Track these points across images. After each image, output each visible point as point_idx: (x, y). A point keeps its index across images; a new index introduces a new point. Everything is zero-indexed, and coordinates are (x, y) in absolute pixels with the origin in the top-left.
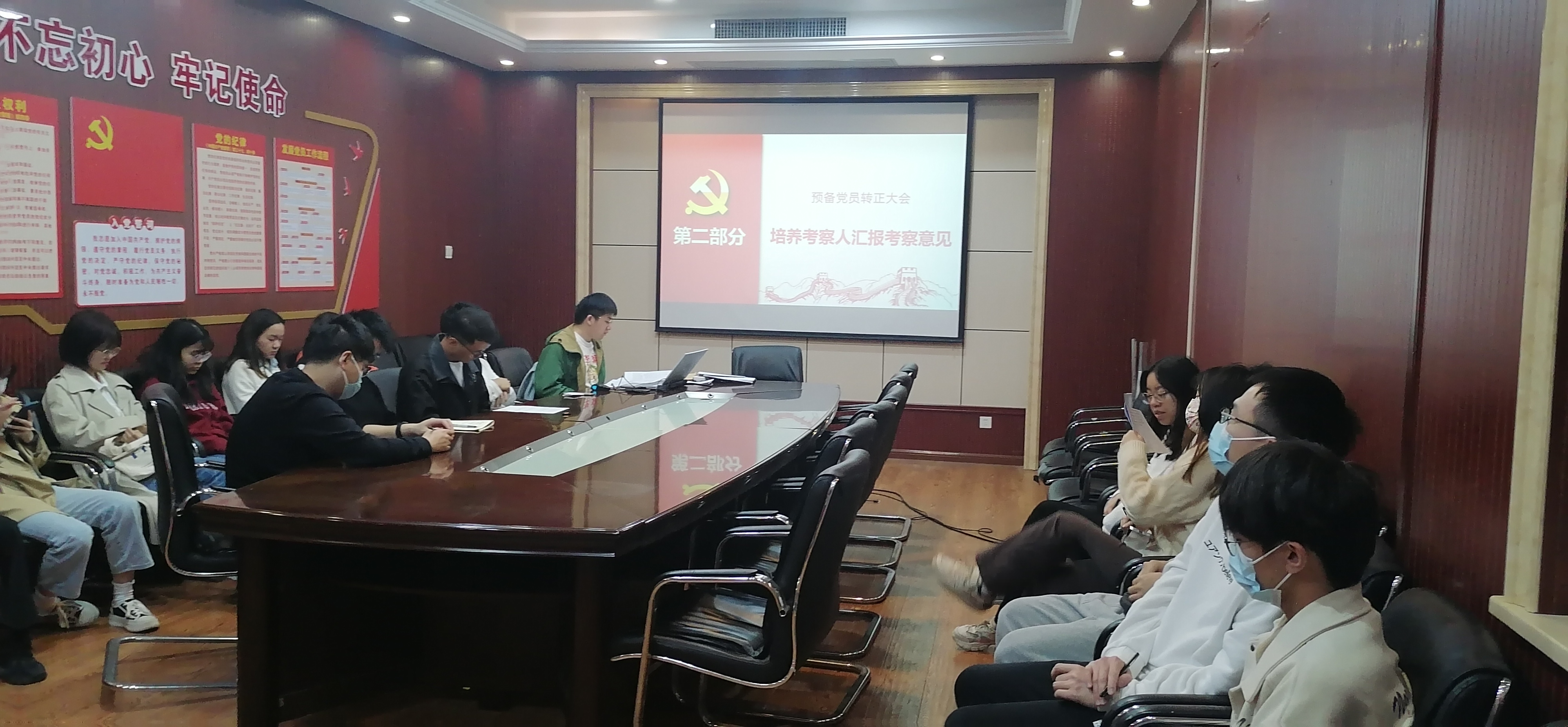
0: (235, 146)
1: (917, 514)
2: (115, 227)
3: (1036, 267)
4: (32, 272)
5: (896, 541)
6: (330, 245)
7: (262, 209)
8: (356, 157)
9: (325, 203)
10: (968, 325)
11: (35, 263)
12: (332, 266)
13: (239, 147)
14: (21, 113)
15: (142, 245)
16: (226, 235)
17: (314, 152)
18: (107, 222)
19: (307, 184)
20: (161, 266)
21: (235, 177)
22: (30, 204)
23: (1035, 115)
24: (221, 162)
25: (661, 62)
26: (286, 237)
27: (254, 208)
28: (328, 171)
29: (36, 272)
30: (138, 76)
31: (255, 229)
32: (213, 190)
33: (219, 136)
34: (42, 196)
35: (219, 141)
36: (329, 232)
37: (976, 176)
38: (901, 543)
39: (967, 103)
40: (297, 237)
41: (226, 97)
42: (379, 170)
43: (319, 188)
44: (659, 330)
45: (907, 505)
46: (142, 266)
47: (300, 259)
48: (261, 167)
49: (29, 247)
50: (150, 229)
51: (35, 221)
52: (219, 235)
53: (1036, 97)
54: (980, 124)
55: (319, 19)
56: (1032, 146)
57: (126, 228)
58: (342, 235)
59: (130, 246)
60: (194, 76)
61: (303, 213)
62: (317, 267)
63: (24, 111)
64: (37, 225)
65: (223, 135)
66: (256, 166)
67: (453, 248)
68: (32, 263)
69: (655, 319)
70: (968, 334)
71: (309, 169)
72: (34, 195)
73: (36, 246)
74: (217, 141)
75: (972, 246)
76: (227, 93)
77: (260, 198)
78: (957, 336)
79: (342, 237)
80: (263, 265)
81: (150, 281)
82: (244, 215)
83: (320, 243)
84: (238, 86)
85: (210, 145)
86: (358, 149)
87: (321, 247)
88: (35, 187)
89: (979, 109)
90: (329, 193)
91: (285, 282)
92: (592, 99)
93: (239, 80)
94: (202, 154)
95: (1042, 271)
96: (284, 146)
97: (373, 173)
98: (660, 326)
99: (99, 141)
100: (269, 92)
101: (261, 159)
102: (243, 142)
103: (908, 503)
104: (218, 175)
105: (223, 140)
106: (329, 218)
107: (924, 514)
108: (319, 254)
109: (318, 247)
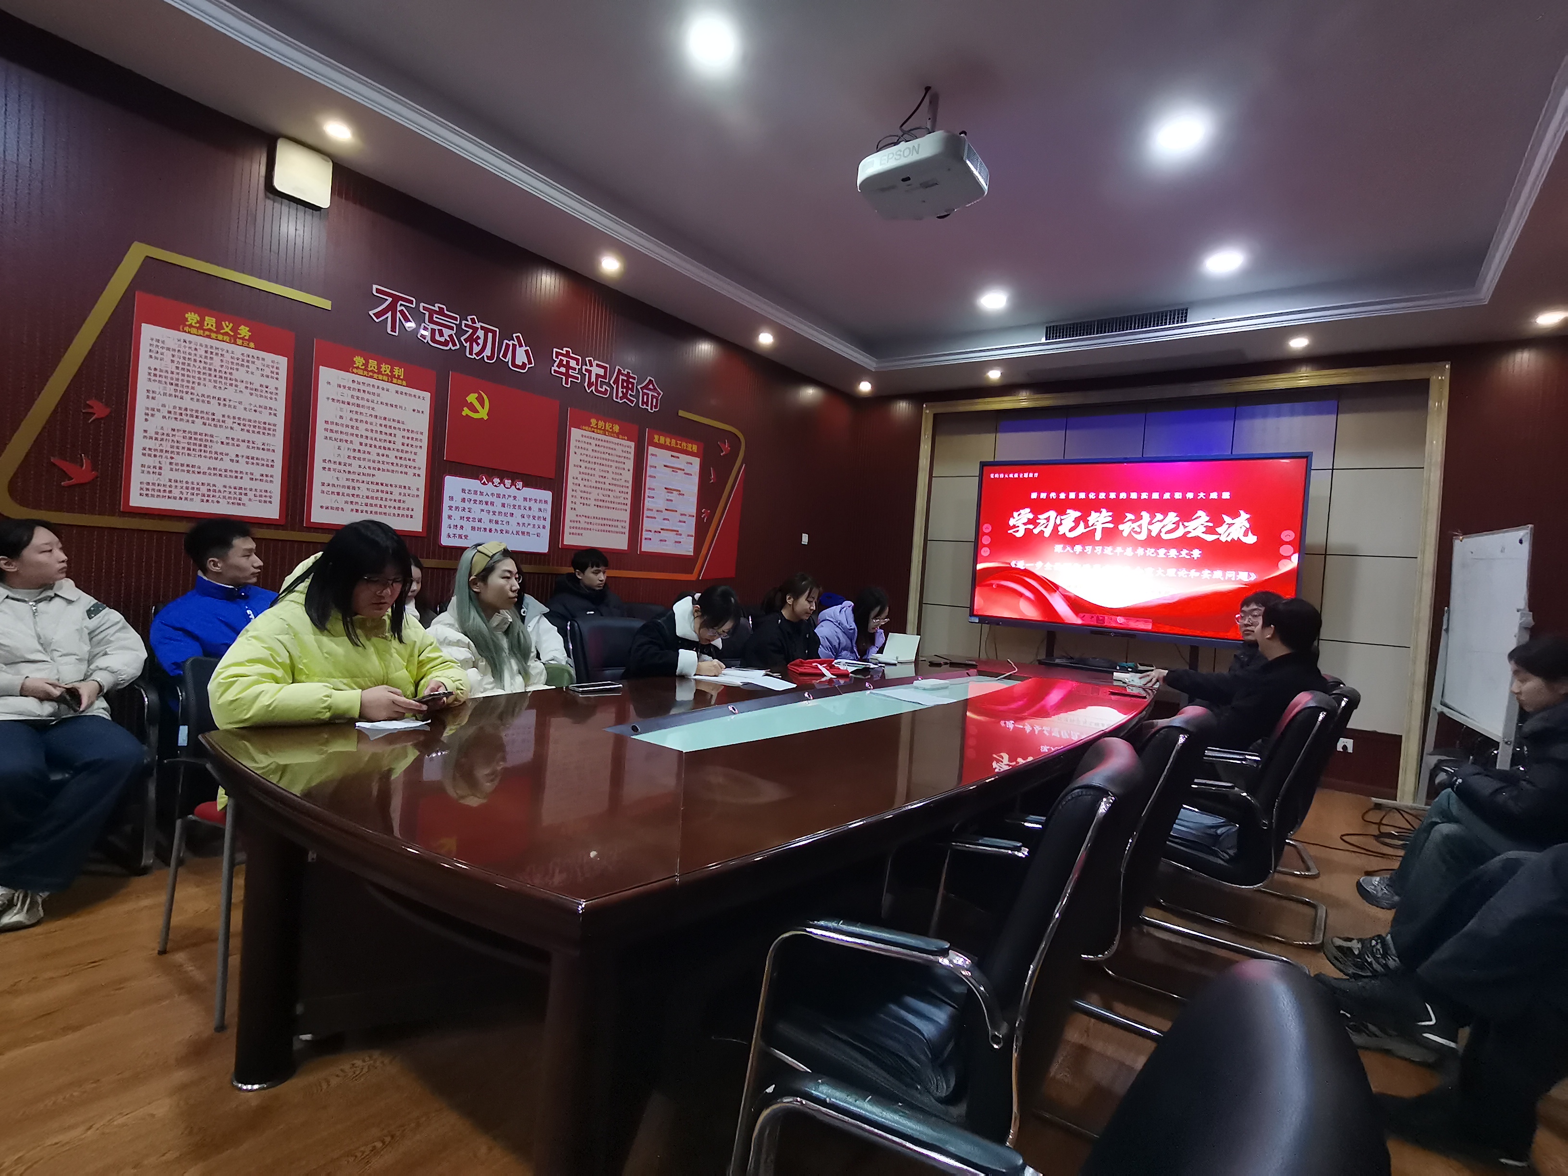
0: (607, 431)
2: (484, 484)
3: (1421, 575)
4: (396, 512)
6: (693, 522)
7: (630, 484)
8: (724, 453)
9: (691, 486)
11: (402, 505)
12: (693, 539)
13: (612, 432)
14: (399, 378)
15: (511, 501)
16: (593, 502)
17: (684, 444)
18: (477, 478)
19: (675, 469)
20: (526, 520)
21: (607, 456)
22: (399, 454)
24: (594, 442)
25: (993, 376)
26: (652, 510)
27: (622, 483)
28: (696, 461)
29: (401, 512)
30: (519, 362)
31: (622, 500)
32: (583, 465)
33: (593, 421)
34: (414, 450)
35: (593, 425)
36: (693, 511)
40: (661, 511)
41: (603, 390)
42: (744, 465)
46: (509, 518)
47: (662, 529)
48: (632, 450)
49: (396, 491)
50: (518, 489)
51: (404, 470)
52: (585, 502)
53: (1425, 383)
56: (1419, 442)
57: (496, 486)
59: (498, 502)
60: (575, 369)
61: (668, 492)
62: (678, 538)
63: (402, 377)
64: (406, 473)
65: (598, 421)
66: (629, 450)
67: (809, 536)
68: (397, 505)
71: (678, 458)
72: (405, 448)
73: (403, 491)
74: (591, 423)
76: (604, 387)
77: (629, 476)
79: (705, 516)
80: (627, 531)
81: (515, 533)
82: (611, 487)
83: (683, 518)
84: (616, 381)
85: (584, 427)
86: (726, 446)
87: (684, 522)
88: (406, 441)
90: (696, 479)
91: (647, 547)
92: (936, 415)
93: (618, 376)
94: (576, 434)
95: (1431, 578)
96: (656, 437)
97: (739, 468)
99: (476, 411)
100: (645, 391)
101: (632, 444)
102: (617, 428)
104: (590, 453)
105: (597, 424)
106: (694, 500)
108: (681, 528)
109: (680, 521)
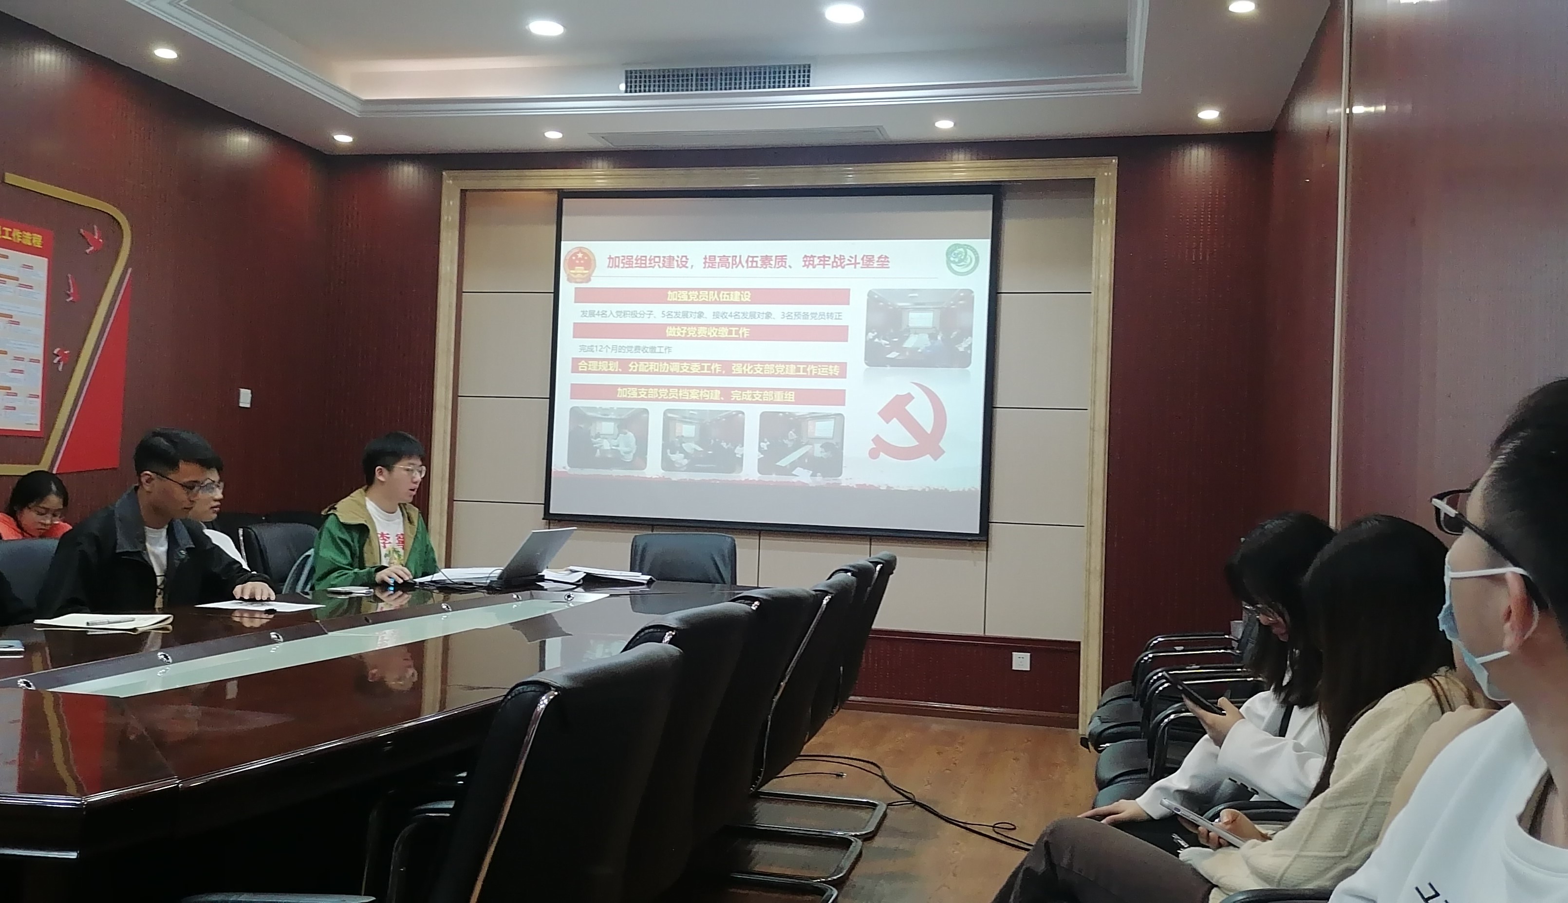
1: (901, 796)
3: (1093, 429)
5: (852, 839)
6: (37, 371)
8: (92, 248)
9: (32, 308)
10: (996, 515)
12: (38, 401)
17: (17, 233)
19: (1, 278)
23: (1090, 212)
25: (553, 135)
28: (41, 264)
36: (38, 351)
37: (1004, 299)
38: (860, 842)
39: (991, 196)
42: (130, 270)
43: (21, 285)
44: (550, 518)
45: (886, 781)
53: (1089, 183)
54: (1009, 226)
55: (53, 58)
56: (1085, 257)
58: (58, 358)
62: (10, 401)
67: (252, 393)
69: (543, 503)
70: (994, 529)
71: (6, 257)
75: (1000, 400)
78: (978, 532)
79: (59, 361)
83: (20, 365)
86: (96, 237)
87: (21, 372)
89: (1009, 205)
90: (41, 295)
92: (463, 192)
95: (1103, 435)
97: (120, 275)
98: (551, 512)
103: (889, 779)
106: (39, 331)
107: (911, 797)
108: (17, 383)
109: (13, 371)
